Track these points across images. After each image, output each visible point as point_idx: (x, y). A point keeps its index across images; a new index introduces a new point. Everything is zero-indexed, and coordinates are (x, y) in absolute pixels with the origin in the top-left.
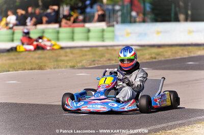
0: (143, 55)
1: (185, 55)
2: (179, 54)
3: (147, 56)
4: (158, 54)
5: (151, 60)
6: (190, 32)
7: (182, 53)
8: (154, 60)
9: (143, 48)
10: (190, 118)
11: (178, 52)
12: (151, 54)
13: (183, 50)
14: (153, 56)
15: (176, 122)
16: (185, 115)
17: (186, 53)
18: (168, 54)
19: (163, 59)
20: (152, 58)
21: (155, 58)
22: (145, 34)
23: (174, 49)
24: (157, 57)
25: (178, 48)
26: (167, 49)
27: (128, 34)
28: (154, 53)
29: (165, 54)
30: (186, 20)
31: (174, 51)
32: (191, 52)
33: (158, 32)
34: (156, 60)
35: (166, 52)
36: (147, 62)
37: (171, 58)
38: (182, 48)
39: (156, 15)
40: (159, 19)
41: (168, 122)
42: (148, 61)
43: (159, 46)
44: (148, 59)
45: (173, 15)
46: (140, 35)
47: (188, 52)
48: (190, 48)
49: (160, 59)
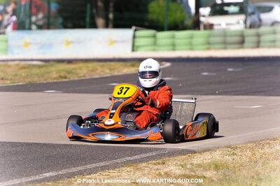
0: (49, 73)
1: (107, 73)
2: (98, 72)
3: (55, 75)
4: (69, 72)
5: (60, 80)
6: (112, 42)
7: (102, 71)
8: (64, 80)
9: (47, 64)
10: (116, 159)
11: (96, 70)
12: (59, 71)
13: (103, 66)
14: (63, 74)
15: (97, 165)
16: (109, 154)
17: (108, 71)
18: (83, 72)
19: (76, 79)
20: (60, 77)
21: (65, 78)
22: (50, 46)
23: (91, 65)
24: (68, 76)
25: (95, 64)
26: (81, 65)
27: (27, 44)
28: (63, 70)
29: (79, 71)
30: (106, 26)
31: (91, 68)
32: (114, 69)
33: (68, 43)
34: (67, 80)
35: (80, 69)
36: (54, 83)
37: (88, 77)
38: (102, 64)
39: (65, 19)
40: (70, 25)
41: (86, 164)
42: (55, 81)
43: (70, 61)
44: (56, 78)
45: (88, 19)
46: (43, 46)
47: (111, 70)
48: (112, 63)
49: (72, 79)
